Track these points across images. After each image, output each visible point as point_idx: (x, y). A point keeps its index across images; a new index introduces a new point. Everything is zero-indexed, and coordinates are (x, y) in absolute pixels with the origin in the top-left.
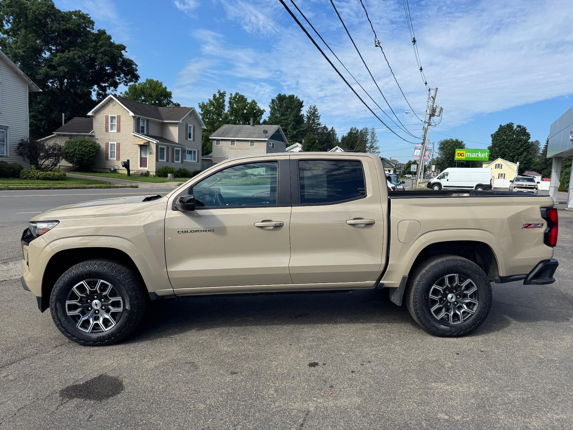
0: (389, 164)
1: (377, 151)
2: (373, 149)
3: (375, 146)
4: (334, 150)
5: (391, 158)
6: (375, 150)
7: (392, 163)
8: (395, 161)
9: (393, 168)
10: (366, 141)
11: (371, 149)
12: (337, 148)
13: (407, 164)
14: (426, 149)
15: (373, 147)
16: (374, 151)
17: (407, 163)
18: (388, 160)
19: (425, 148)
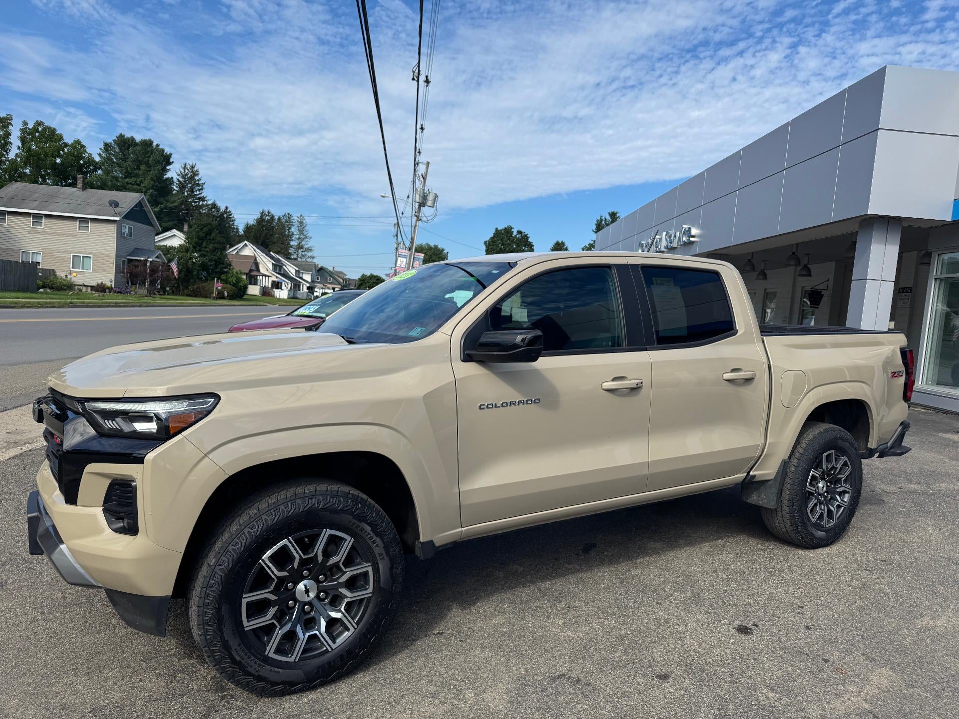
0: (332, 277)
1: (309, 254)
2: (302, 252)
3: (306, 246)
4: (240, 248)
5: (334, 267)
6: (306, 253)
7: (338, 278)
8: (341, 273)
9: (339, 284)
10: (290, 236)
11: (299, 251)
12: (246, 245)
13: (359, 279)
14: (414, 258)
15: (302, 248)
16: (304, 254)
17: (360, 277)
18: (330, 271)
19: (413, 256)
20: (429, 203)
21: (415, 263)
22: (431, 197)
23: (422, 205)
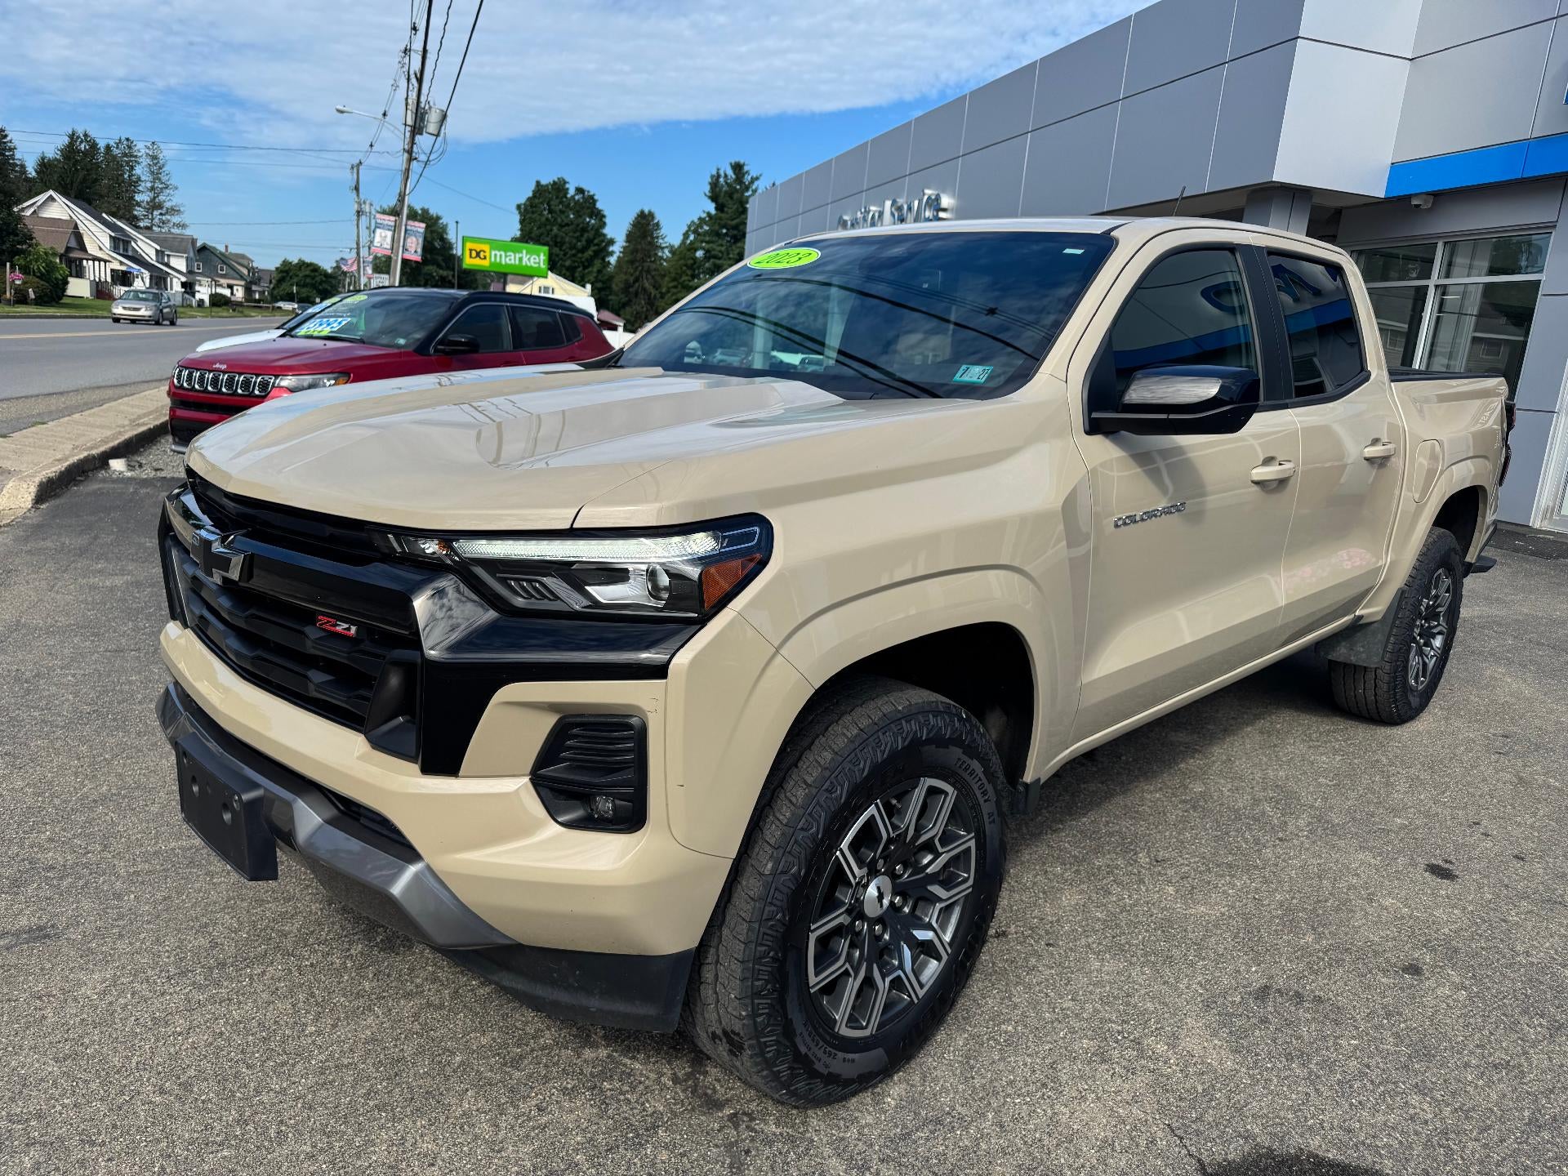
0: (226, 264)
1: (176, 219)
2: (161, 214)
3: (168, 205)
4: (38, 204)
5: (226, 247)
6: (169, 217)
7: (239, 267)
8: (243, 256)
9: (242, 278)
10: (134, 183)
11: (155, 213)
12: (51, 199)
13: (277, 268)
14: (406, 230)
15: (159, 206)
16: (164, 218)
17: (278, 265)
18: (221, 253)
19: (403, 228)
20: (432, 128)
21: (409, 240)
22: (433, 118)
23: (417, 129)
